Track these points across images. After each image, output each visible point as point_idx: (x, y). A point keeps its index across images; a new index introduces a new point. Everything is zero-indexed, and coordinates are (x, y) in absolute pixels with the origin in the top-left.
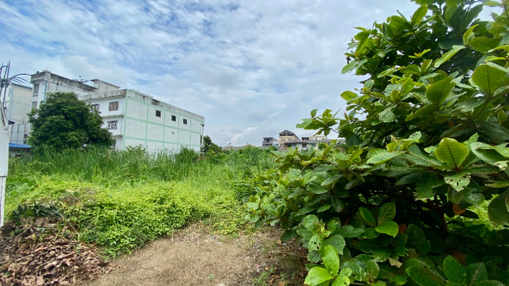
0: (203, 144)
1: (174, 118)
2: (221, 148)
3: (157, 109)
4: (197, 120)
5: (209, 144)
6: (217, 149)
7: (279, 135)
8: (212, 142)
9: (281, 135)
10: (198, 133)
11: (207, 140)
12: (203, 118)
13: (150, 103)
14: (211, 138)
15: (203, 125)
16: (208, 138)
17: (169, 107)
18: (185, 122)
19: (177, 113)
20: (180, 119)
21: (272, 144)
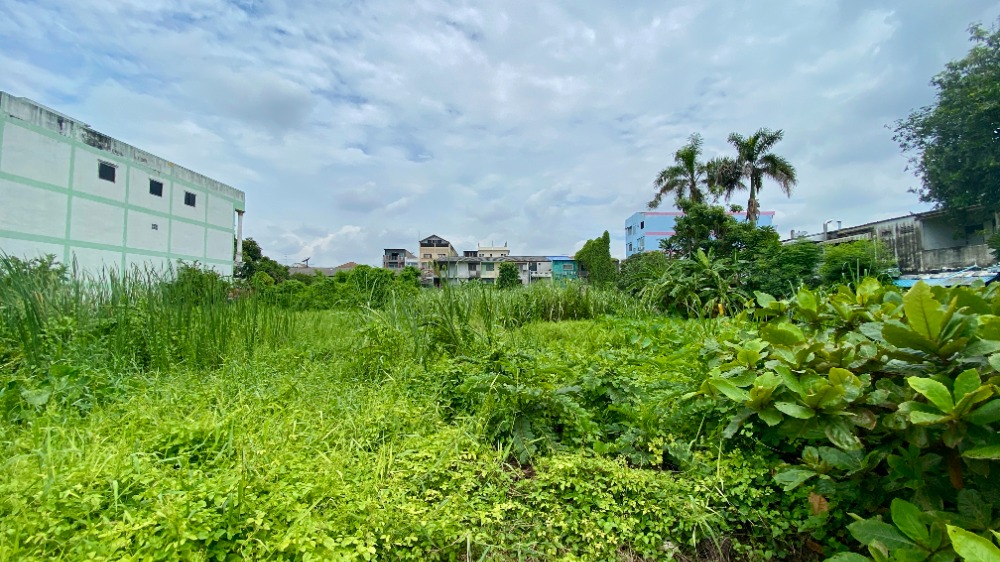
0: (240, 259)
1: (156, 188)
2: (287, 268)
3: (105, 159)
4: (223, 197)
5: (255, 259)
6: (278, 272)
7: (419, 245)
8: (264, 254)
9: (423, 245)
10: (227, 230)
11: (251, 249)
12: (241, 194)
13: (80, 140)
14: (260, 244)
15: (240, 213)
16: (254, 243)
17: (144, 158)
18: (190, 200)
19: (165, 176)
20: (174, 192)
21: (403, 263)
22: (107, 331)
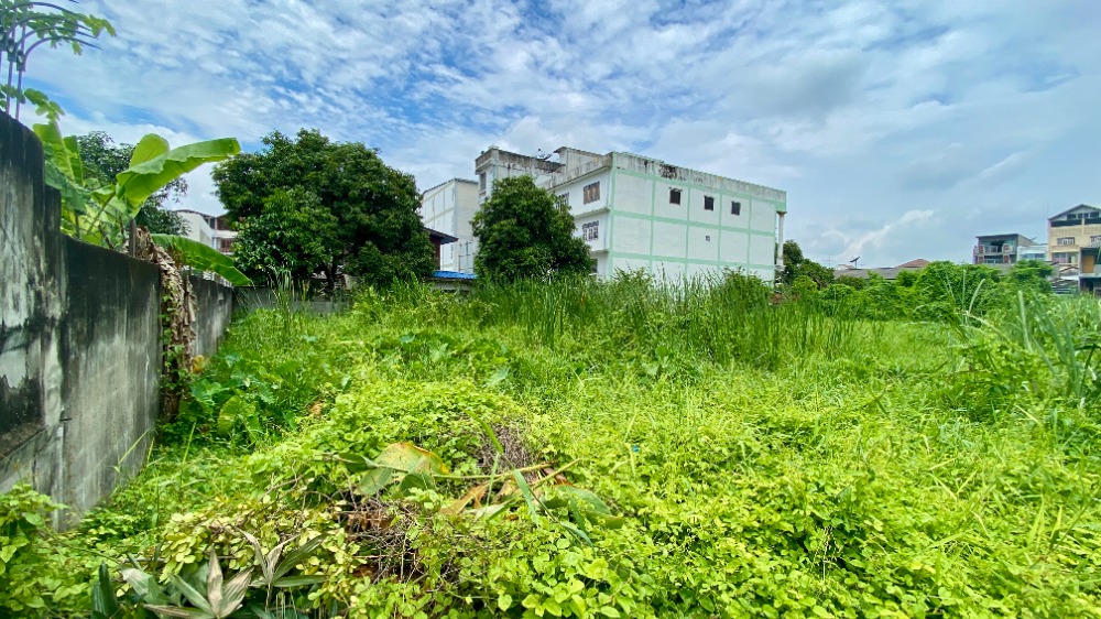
0: (781, 262)
1: (709, 204)
2: (832, 270)
3: (673, 187)
4: (766, 201)
5: (795, 262)
6: (822, 276)
7: (1047, 224)
8: (805, 256)
9: (1055, 223)
10: (767, 234)
11: (792, 253)
12: (781, 194)
13: (658, 175)
14: (801, 247)
15: (781, 214)
16: (795, 245)
17: (701, 178)
18: (736, 209)
19: (716, 191)
20: (723, 204)
21: (1013, 257)
22: (684, 327)
